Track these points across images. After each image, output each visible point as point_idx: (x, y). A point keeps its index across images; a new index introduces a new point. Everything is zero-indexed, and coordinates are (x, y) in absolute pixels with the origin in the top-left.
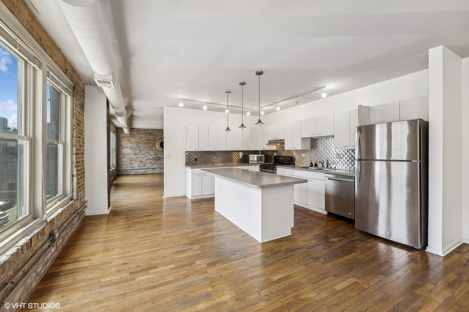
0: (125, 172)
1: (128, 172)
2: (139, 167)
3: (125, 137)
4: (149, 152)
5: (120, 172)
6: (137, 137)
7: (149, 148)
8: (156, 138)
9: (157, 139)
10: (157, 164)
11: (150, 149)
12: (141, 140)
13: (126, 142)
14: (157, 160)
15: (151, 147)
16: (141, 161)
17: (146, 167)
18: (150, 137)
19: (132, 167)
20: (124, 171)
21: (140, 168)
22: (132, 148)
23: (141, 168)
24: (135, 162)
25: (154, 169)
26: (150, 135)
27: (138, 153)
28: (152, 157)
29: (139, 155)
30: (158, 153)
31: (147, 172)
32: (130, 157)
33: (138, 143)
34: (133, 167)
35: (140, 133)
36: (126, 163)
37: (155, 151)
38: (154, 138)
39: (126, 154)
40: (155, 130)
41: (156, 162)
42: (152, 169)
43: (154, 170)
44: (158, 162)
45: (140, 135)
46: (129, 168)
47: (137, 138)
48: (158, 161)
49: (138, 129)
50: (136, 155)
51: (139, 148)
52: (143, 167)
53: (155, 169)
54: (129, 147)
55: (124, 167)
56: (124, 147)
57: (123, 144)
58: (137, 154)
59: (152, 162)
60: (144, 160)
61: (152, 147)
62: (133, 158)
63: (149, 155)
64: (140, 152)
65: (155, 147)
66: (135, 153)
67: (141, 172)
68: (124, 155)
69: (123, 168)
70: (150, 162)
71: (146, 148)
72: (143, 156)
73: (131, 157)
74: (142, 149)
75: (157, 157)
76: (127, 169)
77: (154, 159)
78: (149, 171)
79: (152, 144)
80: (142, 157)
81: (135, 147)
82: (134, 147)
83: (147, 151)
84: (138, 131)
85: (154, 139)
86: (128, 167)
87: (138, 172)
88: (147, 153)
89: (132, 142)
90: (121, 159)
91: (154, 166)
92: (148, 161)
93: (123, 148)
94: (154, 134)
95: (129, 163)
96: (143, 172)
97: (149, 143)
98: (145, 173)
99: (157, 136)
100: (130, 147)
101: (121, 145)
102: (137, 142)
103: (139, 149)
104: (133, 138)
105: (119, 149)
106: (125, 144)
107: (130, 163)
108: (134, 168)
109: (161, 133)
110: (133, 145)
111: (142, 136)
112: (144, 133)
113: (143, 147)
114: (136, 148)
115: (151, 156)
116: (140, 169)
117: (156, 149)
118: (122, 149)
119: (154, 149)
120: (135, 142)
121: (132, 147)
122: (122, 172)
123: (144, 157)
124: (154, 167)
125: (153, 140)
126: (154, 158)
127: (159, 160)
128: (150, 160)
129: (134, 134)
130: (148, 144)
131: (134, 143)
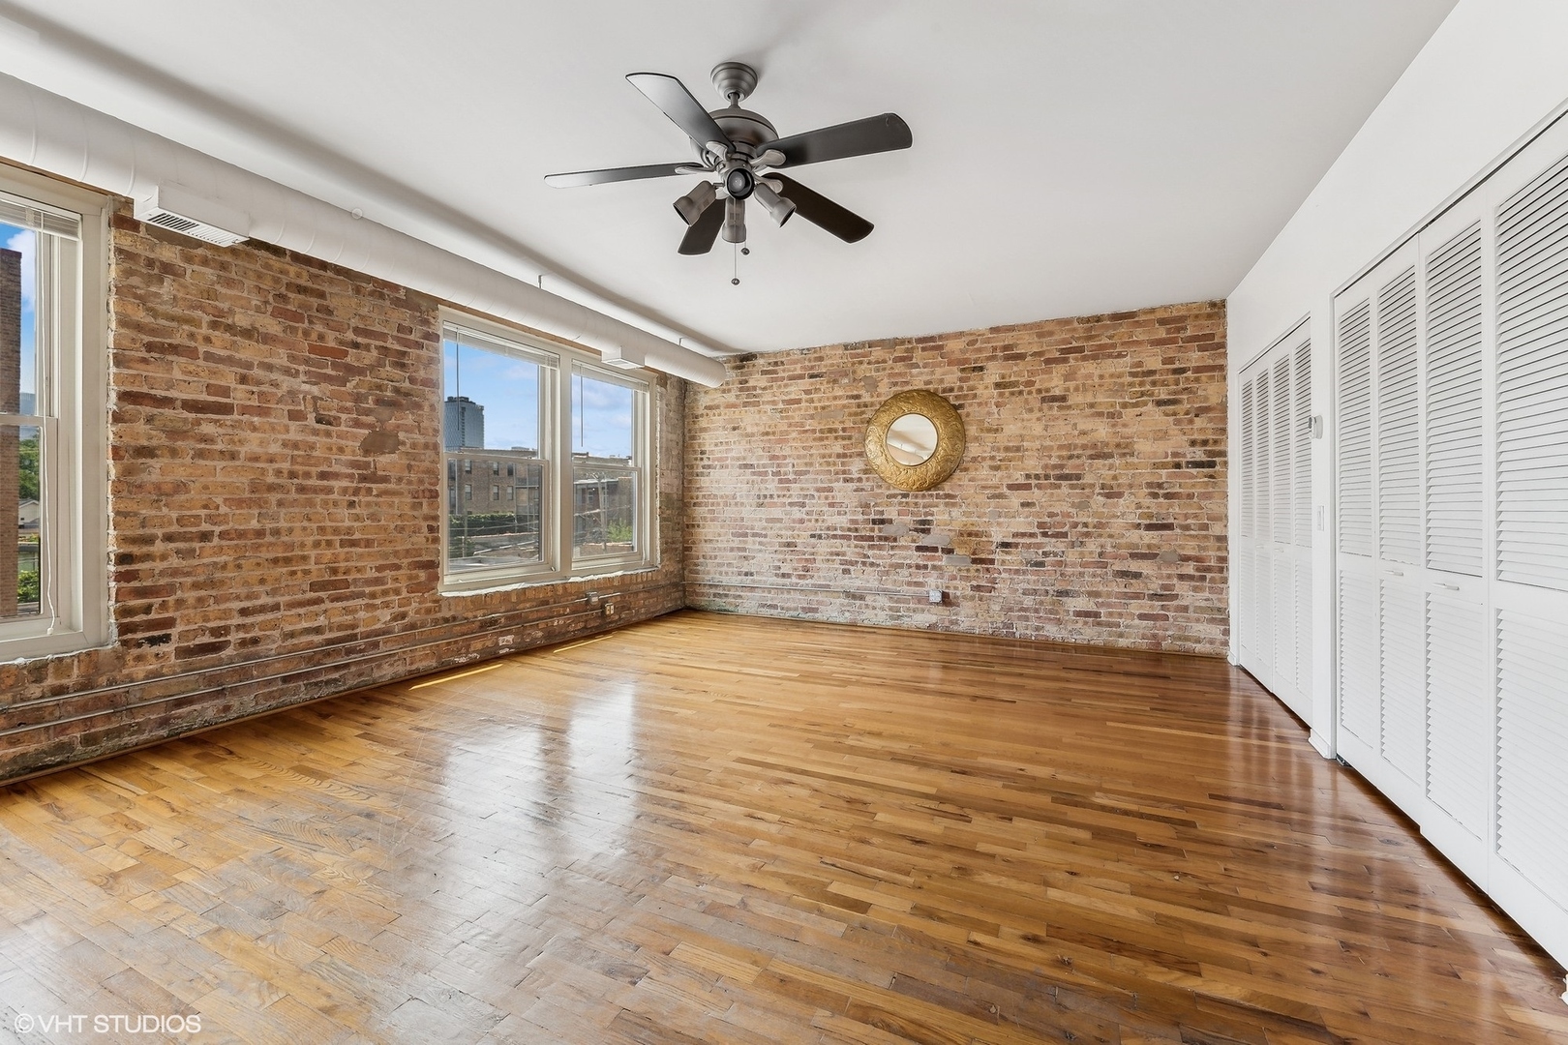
0: (715, 595)
1: (726, 596)
2: (777, 575)
3: (718, 407)
4: (830, 490)
5: (697, 594)
6: (768, 402)
7: (828, 464)
8: (866, 398)
9: (872, 404)
10: (872, 564)
11: (837, 473)
12: (787, 417)
13: (722, 435)
14: (871, 538)
15: (839, 456)
16: (788, 545)
17: (812, 577)
18: (835, 398)
19: (746, 574)
20: (713, 591)
21: (781, 581)
22: (746, 466)
23: (787, 581)
24: (757, 547)
25: (854, 597)
26: (835, 381)
27: (771, 496)
28: (843, 521)
29: (775, 505)
30: (878, 495)
31: (815, 610)
32: (738, 516)
33: (774, 433)
34: (752, 574)
35: (783, 379)
36: (720, 549)
37: (860, 480)
38: (857, 397)
39: (722, 497)
40: (863, 345)
41: (870, 553)
42: (849, 595)
43: (858, 602)
44: (881, 557)
45: (786, 386)
46: (736, 580)
47: (768, 407)
48: (880, 548)
49: (775, 354)
50: (761, 505)
51: (778, 466)
52: (800, 577)
53: (862, 598)
54: (733, 458)
55: (712, 570)
56: (714, 460)
57: (707, 448)
58: (768, 500)
59: (844, 554)
60: (803, 539)
61: (845, 456)
62: (749, 524)
63: (825, 509)
64: (783, 489)
65: (861, 454)
66: (759, 497)
67: (788, 609)
68: (713, 504)
69: (708, 573)
70: (832, 554)
71: (811, 464)
72: (797, 513)
73: (742, 519)
74: (795, 473)
75: (874, 522)
76: (725, 580)
77: (852, 533)
78: (833, 610)
79: (844, 438)
80: (794, 521)
81: (760, 457)
82: (755, 462)
83: (815, 481)
84: (776, 364)
85: (859, 406)
86: (727, 573)
87: (770, 606)
88: (816, 494)
89: (747, 435)
90: (698, 526)
91: (856, 581)
92: (824, 547)
93: (709, 467)
94: (854, 372)
95: (732, 549)
96: (796, 609)
97: (830, 431)
98: (809, 616)
99: (872, 384)
100: (738, 459)
101: (702, 453)
102: (767, 434)
103: (778, 473)
104: (752, 409)
105: (692, 474)
106: (716, 445)
107: (739, 549)
108: (753, 581)
109: (901, 359)
110: (750, 450)
111: (795, 390)
112: (801, 377)
113: (799, 457)
114: (764, 466)
115: (839, 514)
116: (780, 590)
117: (866, 472)
118: (702, 474)
119: (856, 466)
120: (762, 429)
121: (744, 459)
122: (703, 594)
123: (802, 521)
124: (858, 583)
125: (850, 415)
126: (856, 530)
127: (886, 539)
128: (835, 537)
129: (755, 388)
130: (821, 439)
131: (753, 435)
